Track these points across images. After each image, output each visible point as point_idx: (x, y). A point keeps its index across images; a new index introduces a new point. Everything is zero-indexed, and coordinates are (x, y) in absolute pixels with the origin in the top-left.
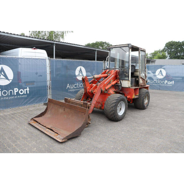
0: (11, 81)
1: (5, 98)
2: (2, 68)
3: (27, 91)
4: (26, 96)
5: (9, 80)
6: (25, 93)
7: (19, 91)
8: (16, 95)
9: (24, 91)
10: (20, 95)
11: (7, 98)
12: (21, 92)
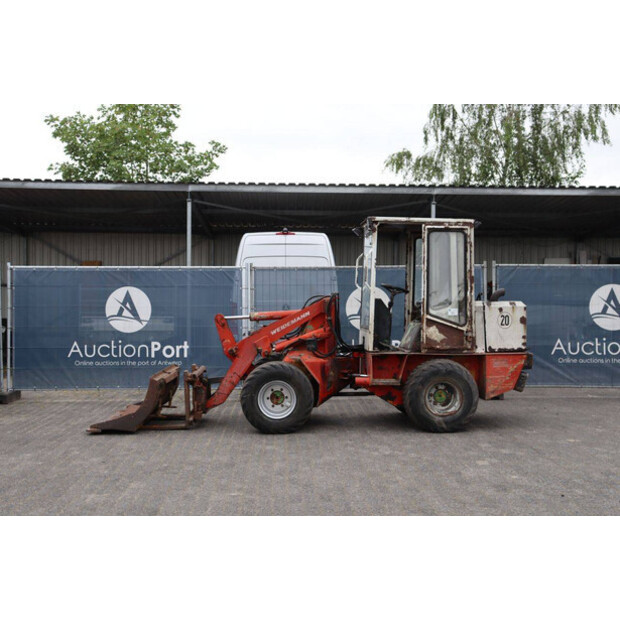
0: (145, 323)
1: (129, 363)
3: (182, 350)
4: (180, 363)
5: (140, 321)
6: (178, 356)
7: (162, 349)
9: (175, 351)
10: (164, 359)
11: (134, 363)
12: (169, 352)
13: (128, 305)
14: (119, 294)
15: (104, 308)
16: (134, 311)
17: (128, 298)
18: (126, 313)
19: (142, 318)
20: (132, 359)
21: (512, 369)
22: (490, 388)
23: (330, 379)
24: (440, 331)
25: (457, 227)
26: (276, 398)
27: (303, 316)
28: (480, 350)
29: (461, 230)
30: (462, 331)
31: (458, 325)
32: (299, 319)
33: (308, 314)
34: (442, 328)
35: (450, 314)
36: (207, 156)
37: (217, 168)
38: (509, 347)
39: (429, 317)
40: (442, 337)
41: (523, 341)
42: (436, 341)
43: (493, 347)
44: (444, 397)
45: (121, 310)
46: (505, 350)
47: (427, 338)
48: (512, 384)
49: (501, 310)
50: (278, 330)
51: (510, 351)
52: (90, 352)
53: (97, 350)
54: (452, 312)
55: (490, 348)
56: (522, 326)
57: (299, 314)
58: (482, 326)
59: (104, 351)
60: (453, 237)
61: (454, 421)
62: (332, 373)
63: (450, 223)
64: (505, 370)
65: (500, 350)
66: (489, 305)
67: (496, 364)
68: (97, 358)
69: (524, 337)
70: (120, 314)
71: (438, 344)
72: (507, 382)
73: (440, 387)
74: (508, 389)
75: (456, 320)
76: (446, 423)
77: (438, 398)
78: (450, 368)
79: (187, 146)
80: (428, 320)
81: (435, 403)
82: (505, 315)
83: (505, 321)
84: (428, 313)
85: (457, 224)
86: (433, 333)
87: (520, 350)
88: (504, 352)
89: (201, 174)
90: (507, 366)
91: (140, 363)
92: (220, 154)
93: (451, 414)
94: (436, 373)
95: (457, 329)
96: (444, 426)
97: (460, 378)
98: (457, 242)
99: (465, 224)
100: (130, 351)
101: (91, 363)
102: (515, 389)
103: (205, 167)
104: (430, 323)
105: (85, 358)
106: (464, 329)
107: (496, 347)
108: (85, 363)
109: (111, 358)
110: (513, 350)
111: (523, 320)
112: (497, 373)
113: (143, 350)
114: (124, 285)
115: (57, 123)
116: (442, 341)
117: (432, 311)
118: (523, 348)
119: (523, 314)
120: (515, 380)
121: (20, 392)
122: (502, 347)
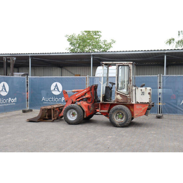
0: (61, 92)
1: (56, 103)
2: (56, 84)
8: (63, 102)
11: (58, 103)
13: (56, 87)
14: (54, 84)
15: (50, 88)
16: (58, 89)
17: (56, 85)
18: (56, 89)
19: (60, 91)
20: (57, 102)
21: (143, 109)
22: (135, 114)
23: (91, 110)
24: (121, 96)
25: (127, 64)
26: (73, 114)
27: (84, 91)
28: (134, 103)
29: (128, 65)
30: (127, 97)
31: (126, 95)
32: (83, 92)
33: (86, 90)
34: (121, 95)
35: (124, 91)
36: (110, 44)
37: (112, 47)
38: (144, 102)
39: (117, 92)
40: (121, 98)
41: (149, 100)
42: (119, 99)
43: (138, 102)
44: (121, 116)
45: (55, 89)
46: (143, 103)
47: (117, 98)
48: (144, 113)
49: (141, 90)
50: (78, 95)
51: (144, 103)
52: (47, 100)
53: (49, 99)
54: (125, 91)
55: (137, 102)
56: (149, 95)
57: (83, 91)
58: (135, 95)
59: (51, 100)
60: (126, 67)
61: (122, 124)
62: (92, 108)
63: (124, 63)
64: (141, 109)
65: (141, 103)
66: (137, 88)
67: (137, 107)
68: (49, 101)
69: (150, 99)
70: (54, 90)
71: (120, 100)
72: (141, 113)
73: (120, 113)
74: (142, 115)
75: (126, 93)
76: (120, 124)
77: (119, 117)
78: (121, 108)
79: (105, 41)
80: (117, 93)
81: (119, 118)
82: (143, 92)
83: (143, 93)
84: (117, 91)
85: (126, 63)
86: (119, 97)
87: (148, 103)
88: (142, 103)
89: (107, 49)
90: (141, 108)
91: (59, 103)
92: (113, 43)
93: (121, 122)
94: (117, 109)
95: (125, 96)
96: (119, 125)
97: (124, 111)
98: (127, 69)
99: (129, 63)
100: (57, 100)
101: (47, 103)
102: (145, 115)
103: (109, 47)
104: (118, 94)
105: (46, 101)
106: (128, 96)
107: (139, 102)
108: (46, 103)
109: (52, 102)
110: (146, 103)
111: (149, 93)
112: (138, 110)
113: (60, 99)
114: (56, 82)
115: (68, 37)
116: (121, 99)
117: (118, 90)
118: (149, 102)
119: (149, 91)
120: (145, 112)
121: (32, 110)
122: (142, 102)
